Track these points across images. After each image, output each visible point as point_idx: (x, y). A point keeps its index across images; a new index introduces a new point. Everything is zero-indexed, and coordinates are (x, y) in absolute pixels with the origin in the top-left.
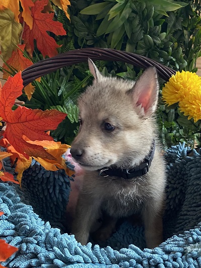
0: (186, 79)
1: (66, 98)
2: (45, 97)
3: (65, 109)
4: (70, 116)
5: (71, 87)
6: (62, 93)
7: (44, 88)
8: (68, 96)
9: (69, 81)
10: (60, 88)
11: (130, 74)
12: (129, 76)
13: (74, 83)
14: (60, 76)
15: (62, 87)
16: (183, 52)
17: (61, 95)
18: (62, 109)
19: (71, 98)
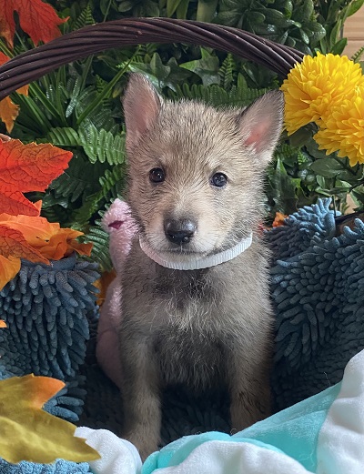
1: (82, 119)
2: (41, 121)
3: (81, 136)
4: (89, 151)
5: (92, 97)
6: (74, 111)
7: (39, 104)
8: (86, 114)
9: (87, 86)
10: (69, 100)
11: (206, 62)
12: (206, 68)
13: (96, 89)
14: (68, 78)
15: (74, 100)
16: (315, 8)
17: (73, 115)
18: (75, 134)
19: (92, 119)
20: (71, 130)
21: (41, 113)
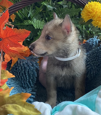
0: (94, 6)
1: (33, 18)
2: (22, 18)
3: (32, 22)
4: (35, 26)
5: (35, 12)
6: (30, 15)
7: (21, 14)
8: (33, 16)
9: (33, 9)
10: (29, 13)
11: (64, 2)
12: (64, 3)
13: (36, 9)
14: (28, 7)
15: (30, 13)
17: (30, 17)
18: (31, 22)
19: (35, 17)
20: (30, 20)
21: (21, 16)
